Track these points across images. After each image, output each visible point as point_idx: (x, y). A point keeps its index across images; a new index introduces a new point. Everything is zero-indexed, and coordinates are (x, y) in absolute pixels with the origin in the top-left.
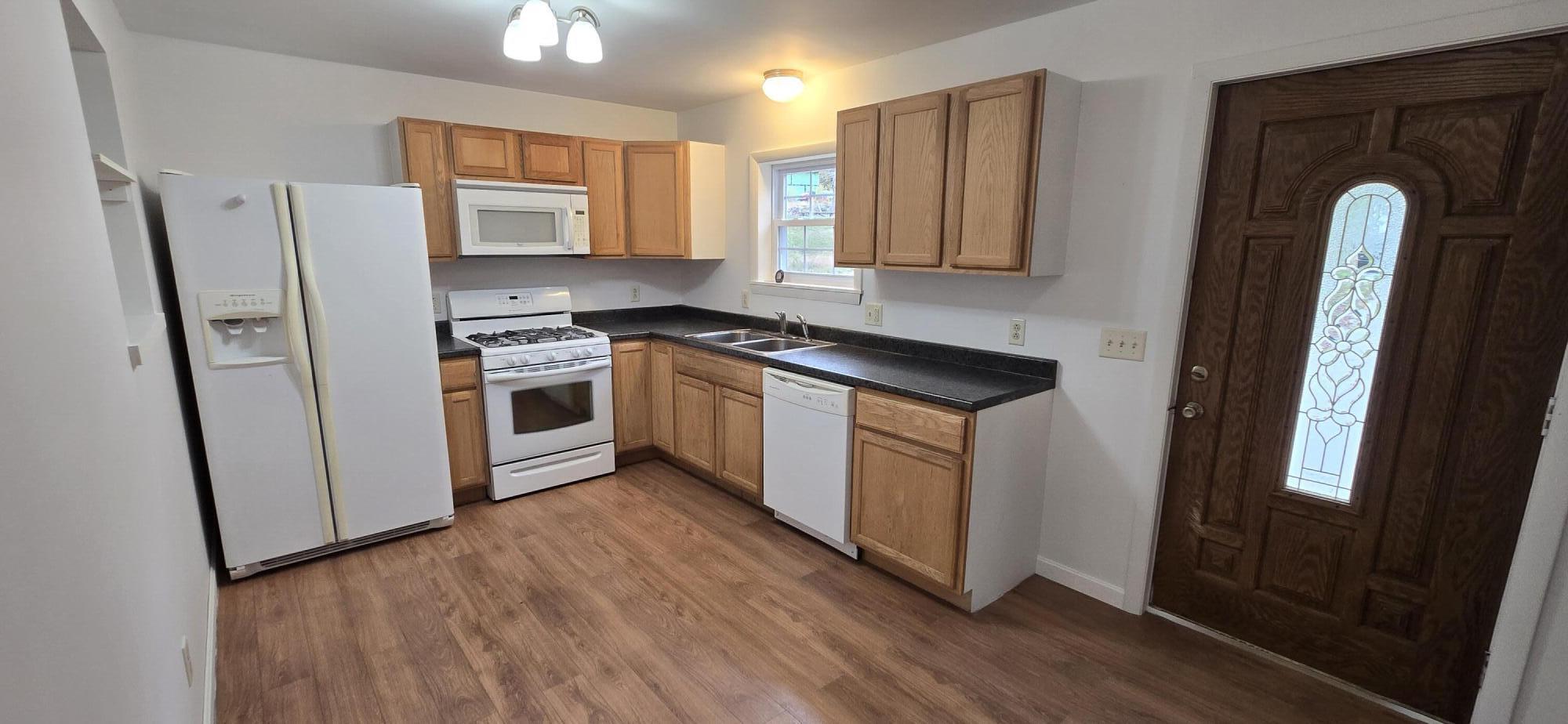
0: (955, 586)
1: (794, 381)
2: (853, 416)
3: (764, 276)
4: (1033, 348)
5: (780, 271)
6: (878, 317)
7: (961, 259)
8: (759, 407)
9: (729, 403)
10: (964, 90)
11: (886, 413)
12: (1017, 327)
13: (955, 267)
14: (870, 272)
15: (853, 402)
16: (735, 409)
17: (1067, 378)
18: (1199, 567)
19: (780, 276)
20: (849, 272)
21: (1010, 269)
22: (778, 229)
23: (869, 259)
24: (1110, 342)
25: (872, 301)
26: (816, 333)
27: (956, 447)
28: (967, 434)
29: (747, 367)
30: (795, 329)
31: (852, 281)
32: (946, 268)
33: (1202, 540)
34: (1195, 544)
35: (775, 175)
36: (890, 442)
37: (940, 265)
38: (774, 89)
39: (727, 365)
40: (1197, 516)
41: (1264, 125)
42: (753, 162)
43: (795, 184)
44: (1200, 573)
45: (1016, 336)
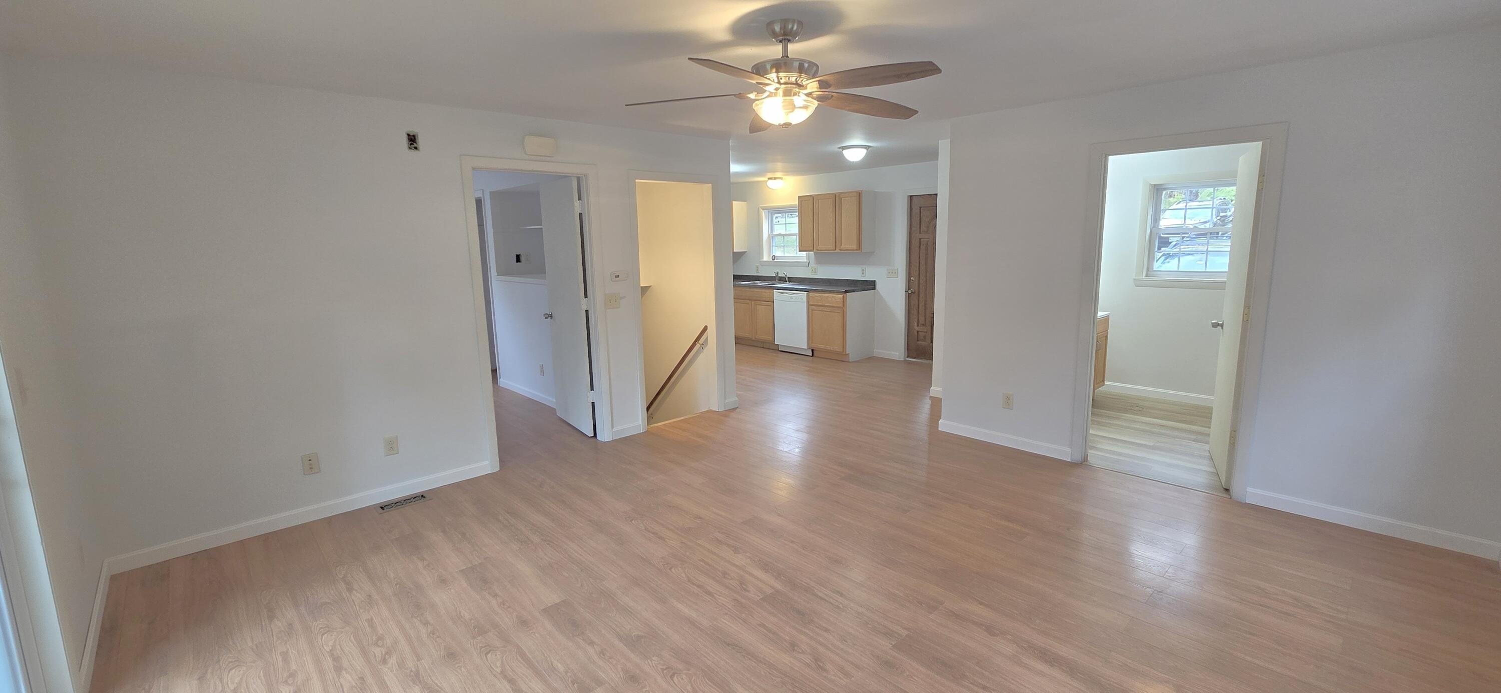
0: (843, 351)
1: (786, 293)
2: (808, 302)
3: (766, 258)
4: (868, 277)
5: (774, 256)
6: (815, 272)
7: (842, 247)
8: (772, 306)
9: (759, 307)
10: (841, 193)
11: (819, 299)
12: (863, 270)
13: (840, 250)
14: (812, 253)
15: (808, 297)
16: (761, 309)
17: (878, 286)
18: (918, 341)
19: (774, 257)
20: (804, 254)
21: (856, 250)
22: (772, 237)
23: (812, 248)
24: (889, 273)
25: (812, 265)
26: (791, 280)
27: (841, 305)
28: (844, 300)
29: (767, 291)
30: (782, 280)
31: (805, 258)
32: (838, 250)
33: (918, 332)
34: (916, 333)
35: (770, 214)
36: (821, 308)
37: (836, 250)
38: (771, 184)
39: (758, 292)
40: (916, 324)
41: (921, 208)
42: (761, 209)
43: (780, 219)
44: (918, 342)
45: (863, 273)
